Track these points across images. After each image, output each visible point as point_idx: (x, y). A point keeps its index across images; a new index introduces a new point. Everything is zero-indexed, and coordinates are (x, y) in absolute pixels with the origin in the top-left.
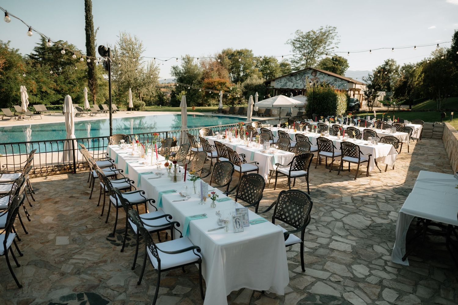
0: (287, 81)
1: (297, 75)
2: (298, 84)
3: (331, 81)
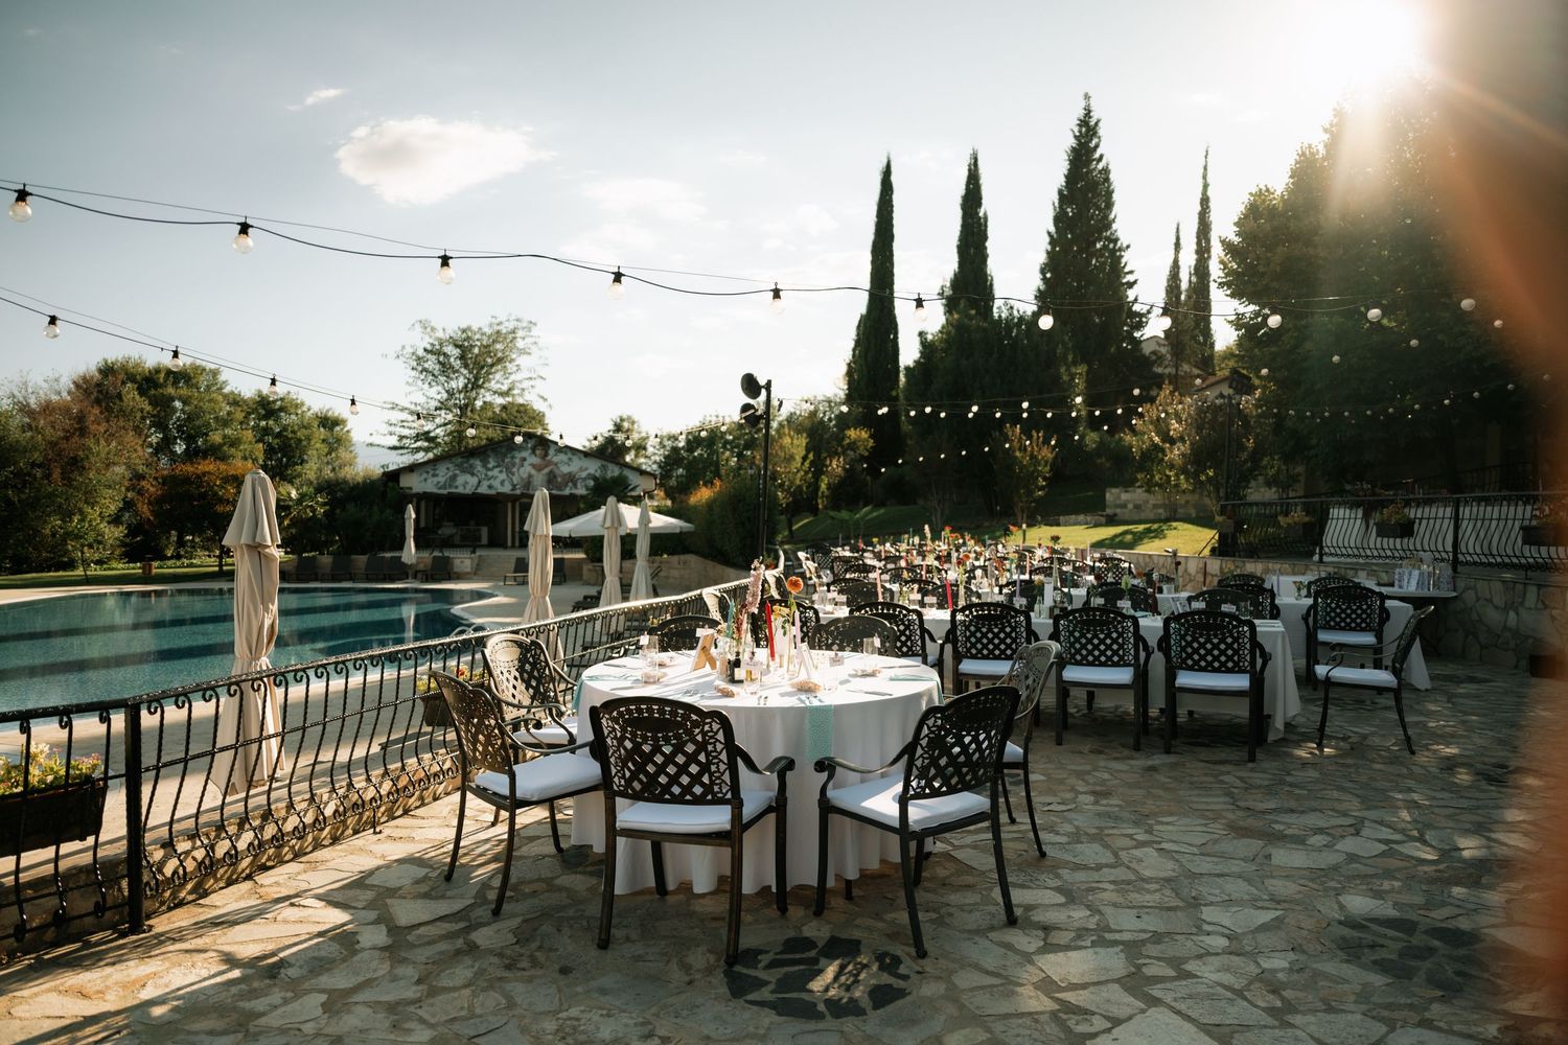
0: (457, 472)
1: (489, 452)
2: (492, 481)
3: (592, 471)
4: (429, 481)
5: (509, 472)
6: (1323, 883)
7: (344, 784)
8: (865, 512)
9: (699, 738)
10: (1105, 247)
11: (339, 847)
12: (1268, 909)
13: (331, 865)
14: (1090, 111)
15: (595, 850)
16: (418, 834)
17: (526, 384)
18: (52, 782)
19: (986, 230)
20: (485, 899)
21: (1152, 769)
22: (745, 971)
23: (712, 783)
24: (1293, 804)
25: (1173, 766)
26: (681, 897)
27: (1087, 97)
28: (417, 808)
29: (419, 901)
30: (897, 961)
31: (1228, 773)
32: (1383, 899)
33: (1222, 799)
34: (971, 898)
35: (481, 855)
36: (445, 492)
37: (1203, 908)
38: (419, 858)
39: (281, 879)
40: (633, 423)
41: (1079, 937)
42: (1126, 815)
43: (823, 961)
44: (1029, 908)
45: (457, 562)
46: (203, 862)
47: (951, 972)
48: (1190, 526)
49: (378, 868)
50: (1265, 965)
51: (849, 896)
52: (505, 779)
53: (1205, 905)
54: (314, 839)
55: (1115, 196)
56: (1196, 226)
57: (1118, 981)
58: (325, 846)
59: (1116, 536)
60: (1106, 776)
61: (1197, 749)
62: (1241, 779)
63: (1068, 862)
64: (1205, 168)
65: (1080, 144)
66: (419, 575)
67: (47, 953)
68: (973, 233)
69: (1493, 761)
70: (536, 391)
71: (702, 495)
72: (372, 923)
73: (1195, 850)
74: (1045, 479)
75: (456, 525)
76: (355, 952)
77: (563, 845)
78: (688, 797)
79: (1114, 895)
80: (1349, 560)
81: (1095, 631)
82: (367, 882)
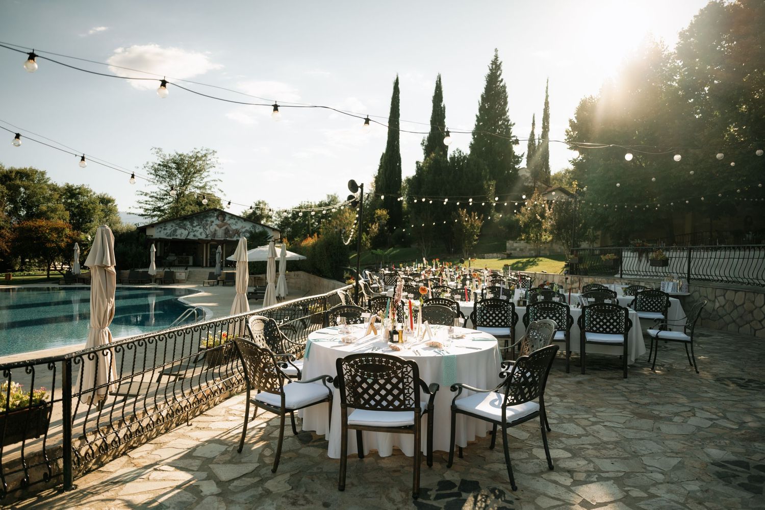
0: (177, 228)
1: (195, 217)
2: (195, 233)
3: (248, 228)
4: (162, 232)
5: (205, 228)
6: (692, 442)
7: (171, 399)
8: (391, 251)
9: (400, 375)
10: (503, 124)
11: (170, 434)
12: (673, 457)
13: (169, 445)
14: (497, 58)
15: (318, 433)
16: (212, 425)
17: (212, 183)
18: (19, 405)
19: (444, 114)
20: (265, 463)
21: (579, 382)
22: (425, 502)
23: (405, 399)
24: (656, 400)
25: (589, 381)
26: (372, 459)
27: (496, 50)
28: (206, 410)
29: (228, 466)
30: (502, 493)
31: (617, 384)
32: (724, 450)
33: (622, 398)
34: (524, 455)
35: (253, 437)
36: (171, 238)
37: (643, 458)
38: (219, 440)
39: (143, 454)
40: (265, 204)
41: (588, 476)
42: (579, 407)
43: (464, 495)
44: (557, 460)
45: (178, 274)
46: (101, 446)
47: (534, 498)
48: (548, 259)
49: (197, 446)
50: (688, 489)
51: (461, 456)
52: (279, 397)
53: (642, 456)
54: (157, 430)
55: (508, 99)
56: (543, 116)
57: (620, 500)
58: (162, 434)
59: (514, 264)
60: (559, 387)
61: (597, 372)
62: (625, 387)
63: (563, 434)
64: (547, 88)
65: (492, 73)
66: (158, 281)
67: (17, 505)
68: (438, 115)
69: (736, 376)
70: (218, 187)
71: (310, 241)
72: (205, 480)
73: (621, 426)
74: (477, 236)
75: (176, 255)
76: (202, 498)
77: (298, 430)
78: (391, 407)
79: (593, 451)
80: (633, 277)
81: (548, 313)
82: (194, 454)
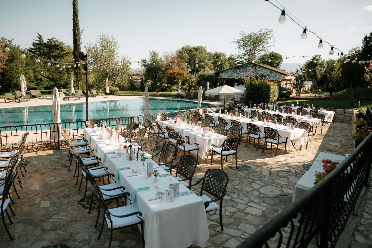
0: (233, 73)
1: (241, 67)
2: (241, 75)
3: (267, 73)
4: (226, 75)
5: (246, 73)
36: (230, 78)
